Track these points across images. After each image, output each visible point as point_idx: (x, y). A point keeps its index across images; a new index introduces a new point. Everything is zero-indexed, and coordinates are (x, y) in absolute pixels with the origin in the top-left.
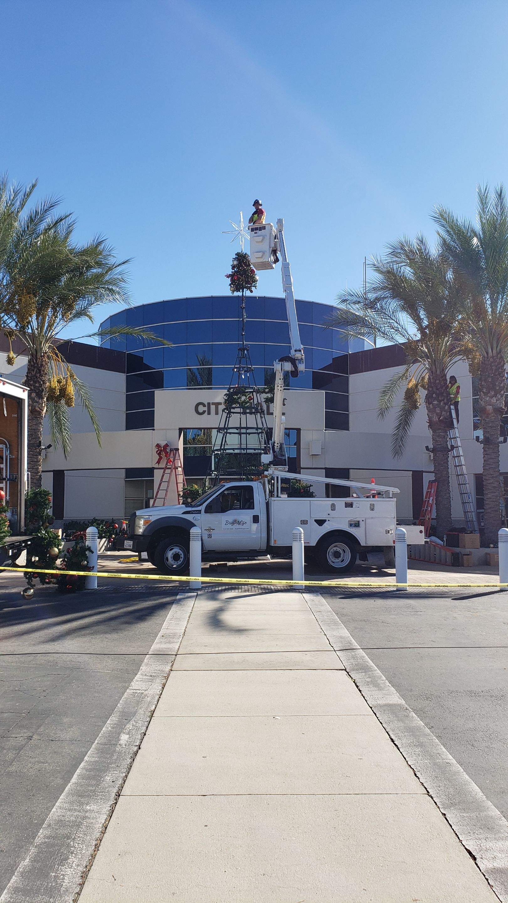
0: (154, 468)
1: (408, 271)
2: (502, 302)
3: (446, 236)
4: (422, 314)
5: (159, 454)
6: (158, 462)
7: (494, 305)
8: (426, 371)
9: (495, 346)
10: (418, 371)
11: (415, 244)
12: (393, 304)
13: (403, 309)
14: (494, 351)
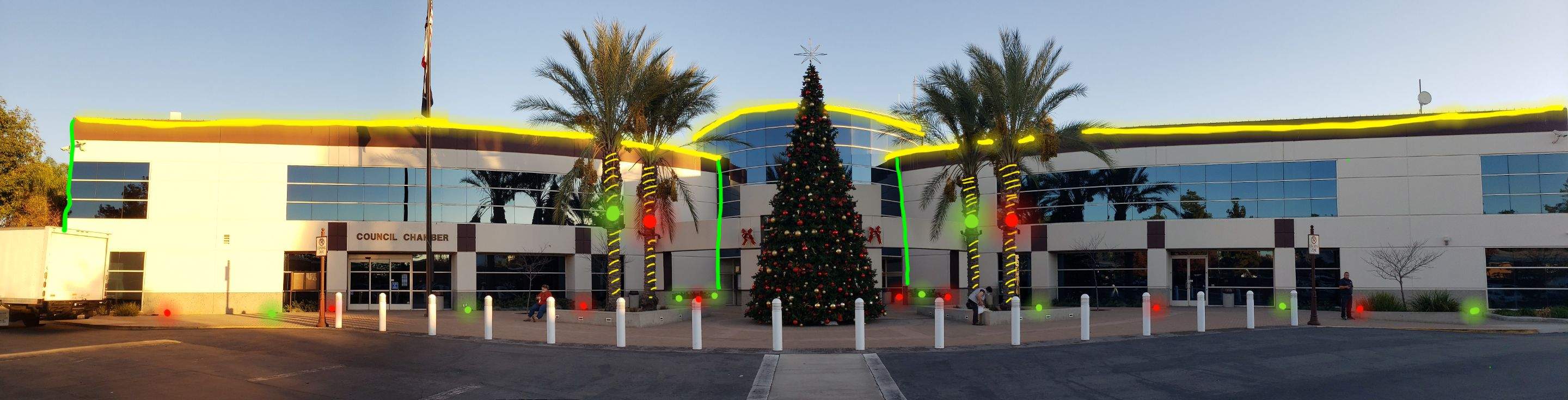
0: (740, 249)
1: (947, 92)
2: (1019, 121)
3: (976, 65)
4: (959, 126)
5: (745, 237)
6: (744, 244)
7: (1013, 122)
8: (961, 171)
9: (1013, 155)
10: (954, 172)
11: (951, 69)
12: (936, 117)
13: (944, 120)
14: (1013, 159)
